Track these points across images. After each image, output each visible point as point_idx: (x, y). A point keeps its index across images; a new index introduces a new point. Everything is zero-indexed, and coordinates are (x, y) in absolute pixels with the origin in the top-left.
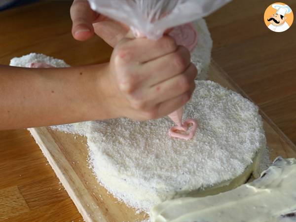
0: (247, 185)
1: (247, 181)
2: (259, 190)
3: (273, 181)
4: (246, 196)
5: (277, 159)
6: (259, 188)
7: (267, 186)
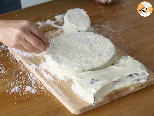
0: (112, 66)
1: (112, 65)
2: (117, 67)
3: (122, 64)
4: (112, 70)
5: (122, 57)
6: (117, 66)
7: (120, 66)
